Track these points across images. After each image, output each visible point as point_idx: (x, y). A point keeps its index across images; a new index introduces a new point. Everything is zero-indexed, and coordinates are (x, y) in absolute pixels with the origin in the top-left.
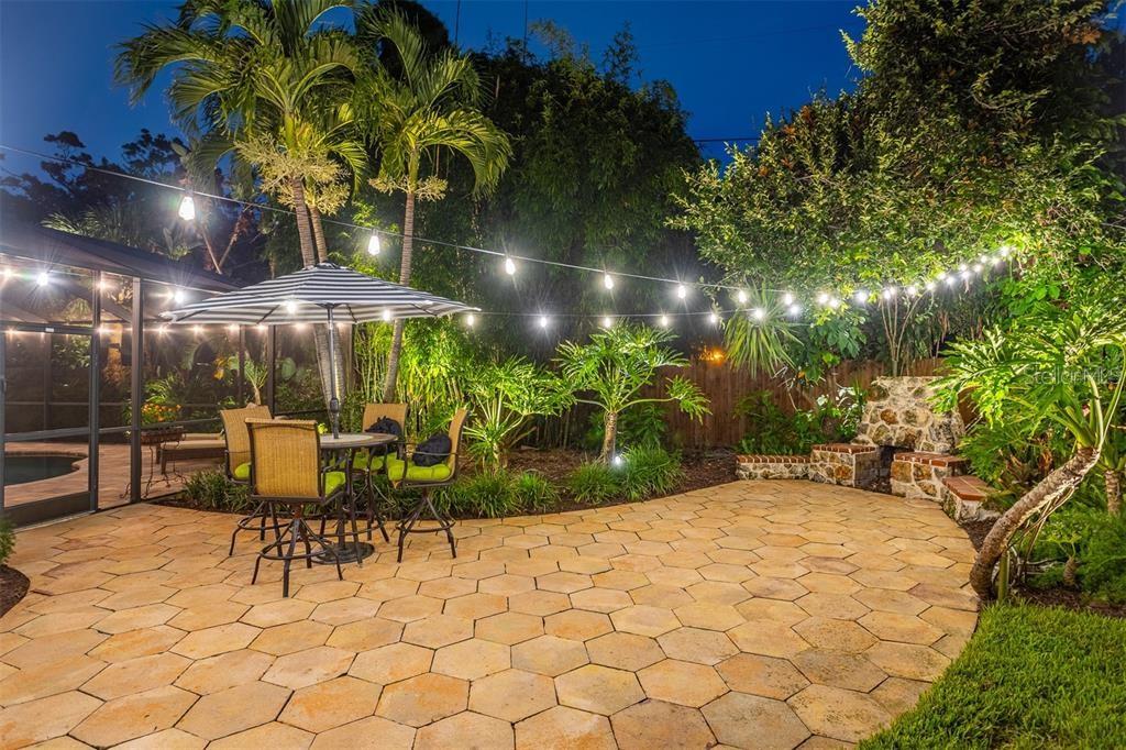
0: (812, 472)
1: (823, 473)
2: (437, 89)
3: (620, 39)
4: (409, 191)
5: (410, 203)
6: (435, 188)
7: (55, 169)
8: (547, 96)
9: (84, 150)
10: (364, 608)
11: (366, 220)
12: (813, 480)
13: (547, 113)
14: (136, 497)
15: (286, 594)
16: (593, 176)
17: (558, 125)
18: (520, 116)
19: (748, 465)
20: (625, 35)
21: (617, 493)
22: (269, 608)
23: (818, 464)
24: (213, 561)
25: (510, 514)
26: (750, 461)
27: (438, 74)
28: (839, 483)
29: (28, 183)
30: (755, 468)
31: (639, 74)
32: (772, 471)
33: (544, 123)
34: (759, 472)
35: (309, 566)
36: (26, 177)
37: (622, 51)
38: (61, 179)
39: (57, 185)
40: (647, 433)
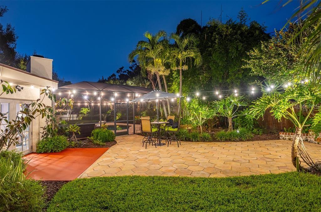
0: (309, 139)
1: (313, 140)
2: (184, 46)
3: (241, 13)
4: (180, 69)
5: (181, 71)
6: (185, 68)
7: (131, 68)
8: (217, 36)
9: (136, 63)
10: (156, 152)
11: (175, 75)
12: (309, 142)
13: (217, 41)
14: (134, 133)
15: (146, 148)
16: (230, 55)
17: (220, 44)
18: (210, 43)
19: (282, 135)
20: (242, 11)
21: (229, 139)
22: (143, 150)
23: (311, 137)
24: (140, 143)
25: (198, 141)
26: (283, 134)
27: (184, 43)
28: (318, 144)
29: (127, 72)
30: (285, 136)
31: (250, 19)
32: (292, 138)
33: (216, 44)
34: (287, 138)
35: (153, 145)
36: (127, 70)
37: (242, 15)
38: (132, 70)
39: (132, 71)
40: (248, 124)
